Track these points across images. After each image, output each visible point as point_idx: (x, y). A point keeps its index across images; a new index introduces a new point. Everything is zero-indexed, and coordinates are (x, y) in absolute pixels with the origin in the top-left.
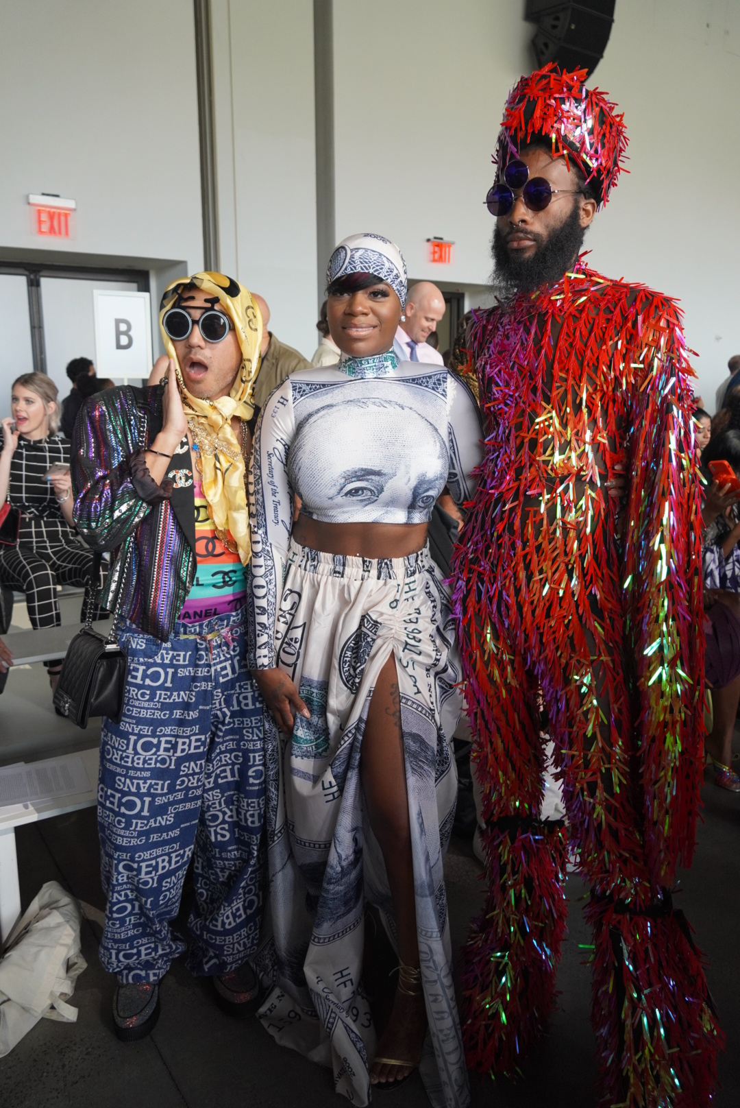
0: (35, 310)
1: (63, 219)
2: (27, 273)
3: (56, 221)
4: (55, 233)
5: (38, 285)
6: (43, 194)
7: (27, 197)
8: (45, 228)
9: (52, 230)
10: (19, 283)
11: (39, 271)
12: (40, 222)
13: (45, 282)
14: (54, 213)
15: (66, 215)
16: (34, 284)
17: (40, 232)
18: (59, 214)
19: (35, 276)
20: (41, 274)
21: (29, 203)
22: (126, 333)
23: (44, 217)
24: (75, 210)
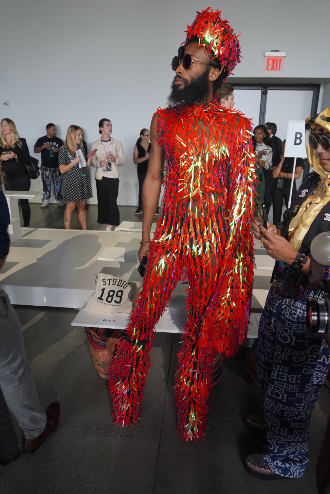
0: (263, 105)
1: (279, 62)
2: (262, 88)
3: (275, 63)
4: (274, 69)
5: (266, 94)
6: (272, 51)
7: (264, 53)
8: (270, 67)
9: (273, 68)
10: (258, 93)
11: (267, 87)
12: (268, 64)
13: (269, 92)
14: (275, 59)
15: (281, 60)
16: (264, 93)
17: (268, 69)
18: (277, 59)
19: (265, 90)
20: (268, 88)
21: (264, 56)
22: (300, 138)
23: (270, 62)
24: (285, 57)
